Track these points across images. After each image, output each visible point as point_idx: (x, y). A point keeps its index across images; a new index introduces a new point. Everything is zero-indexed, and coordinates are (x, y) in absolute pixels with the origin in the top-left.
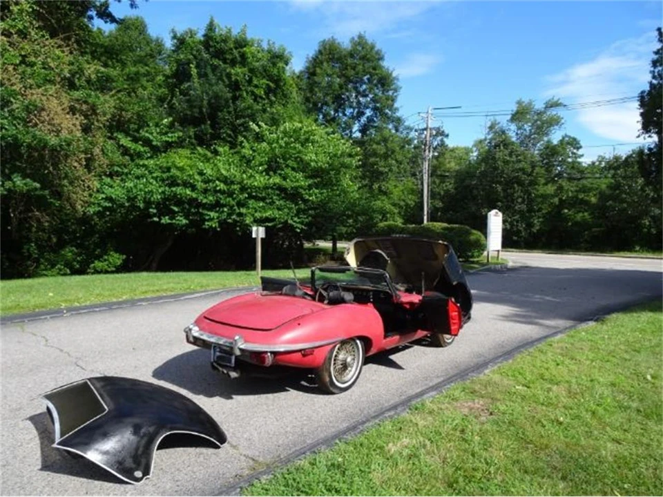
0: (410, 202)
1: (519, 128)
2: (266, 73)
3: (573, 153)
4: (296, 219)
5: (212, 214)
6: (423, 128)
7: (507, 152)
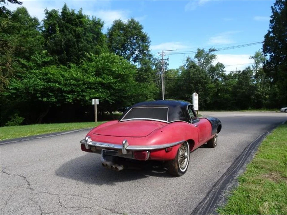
0: (157, 91)
1: (199, 60)
2: (92, 31)
3: (222, 70)
4: (109, 98)
5: (69, 96)
6: (161, 59)
7: (195, 70)
